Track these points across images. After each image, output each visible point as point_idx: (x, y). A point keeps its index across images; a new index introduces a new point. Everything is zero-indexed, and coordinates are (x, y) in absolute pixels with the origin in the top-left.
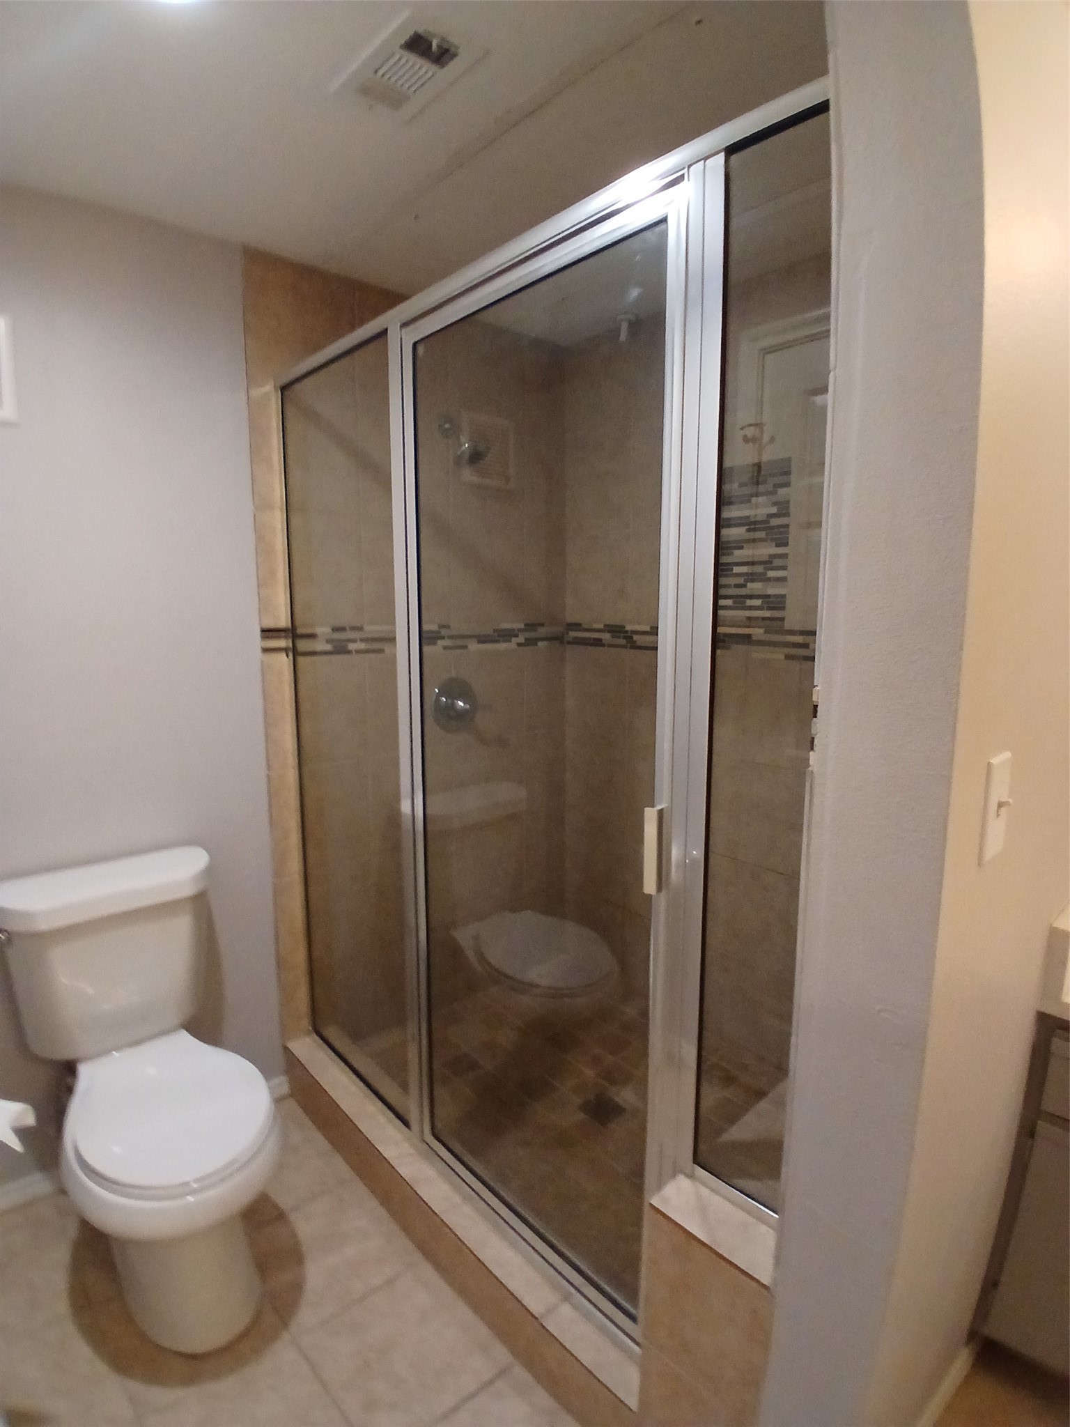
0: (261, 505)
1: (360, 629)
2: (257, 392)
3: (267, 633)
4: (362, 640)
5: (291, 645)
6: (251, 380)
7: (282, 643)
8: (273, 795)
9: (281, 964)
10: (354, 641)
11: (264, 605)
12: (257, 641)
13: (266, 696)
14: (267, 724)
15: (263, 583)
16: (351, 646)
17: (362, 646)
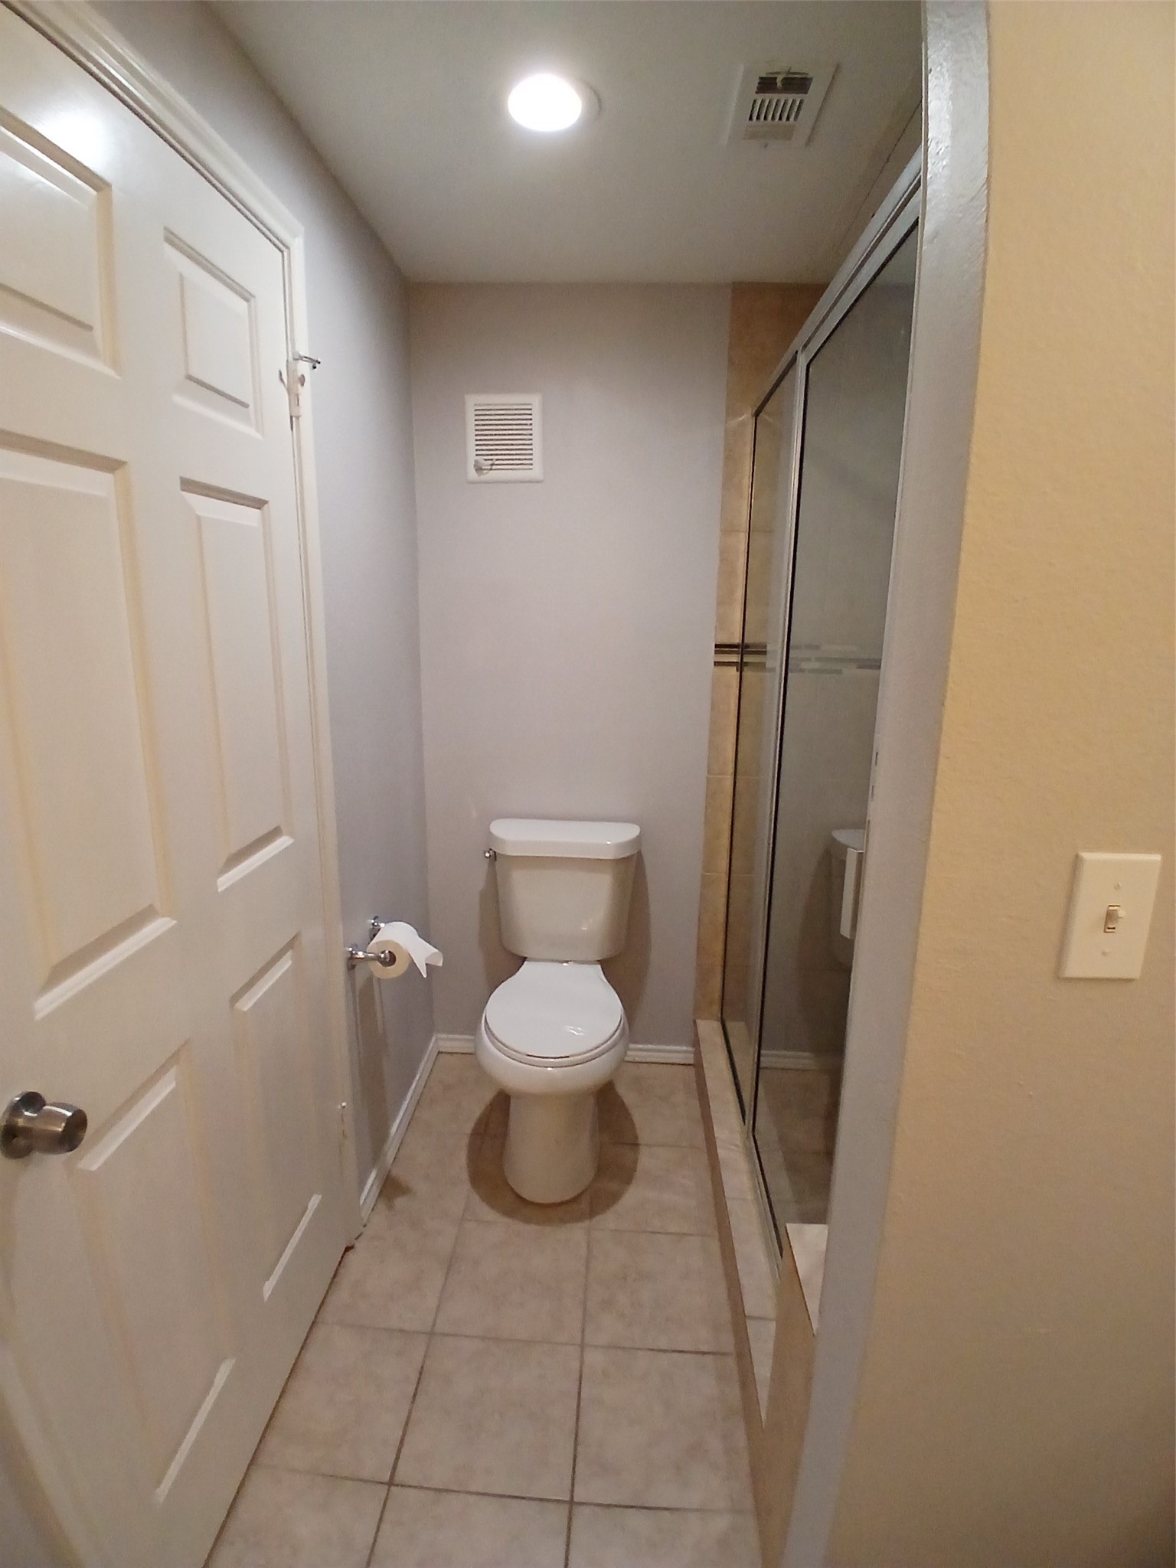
0: (728, 530)
1: (817, 647)
2: (734, 423)
3: (720, 648)
4: (818, 659)
5: (739, 661)
6: (731, 412)
7: (735, 658)
8: (711, 796)
9: (701, 950)
10: (809, 660)
11: (722, 623)
12: (711, 656)
13: (714, 706)
14: (712, 732)
15: (723, 601)
16: (804, 665)
17: (816, 665)
